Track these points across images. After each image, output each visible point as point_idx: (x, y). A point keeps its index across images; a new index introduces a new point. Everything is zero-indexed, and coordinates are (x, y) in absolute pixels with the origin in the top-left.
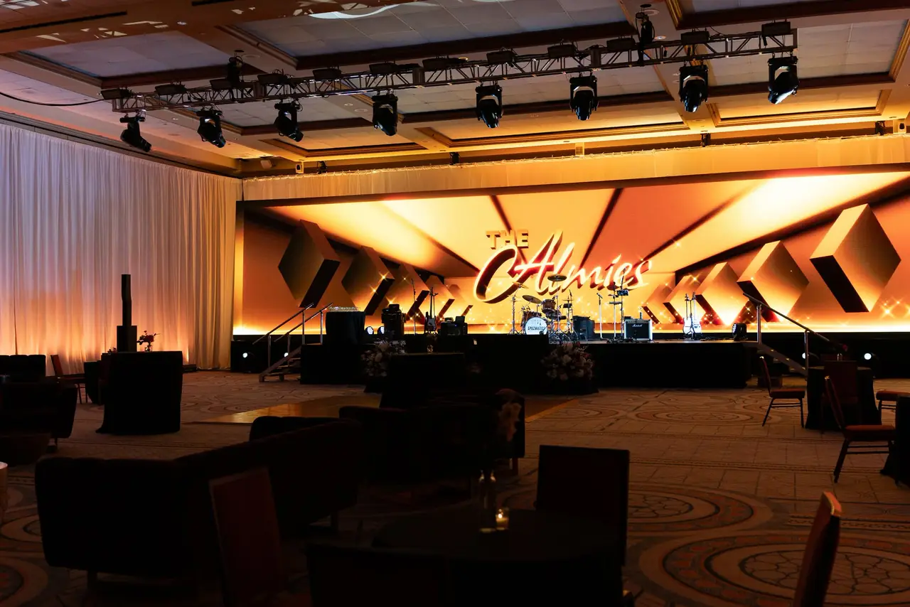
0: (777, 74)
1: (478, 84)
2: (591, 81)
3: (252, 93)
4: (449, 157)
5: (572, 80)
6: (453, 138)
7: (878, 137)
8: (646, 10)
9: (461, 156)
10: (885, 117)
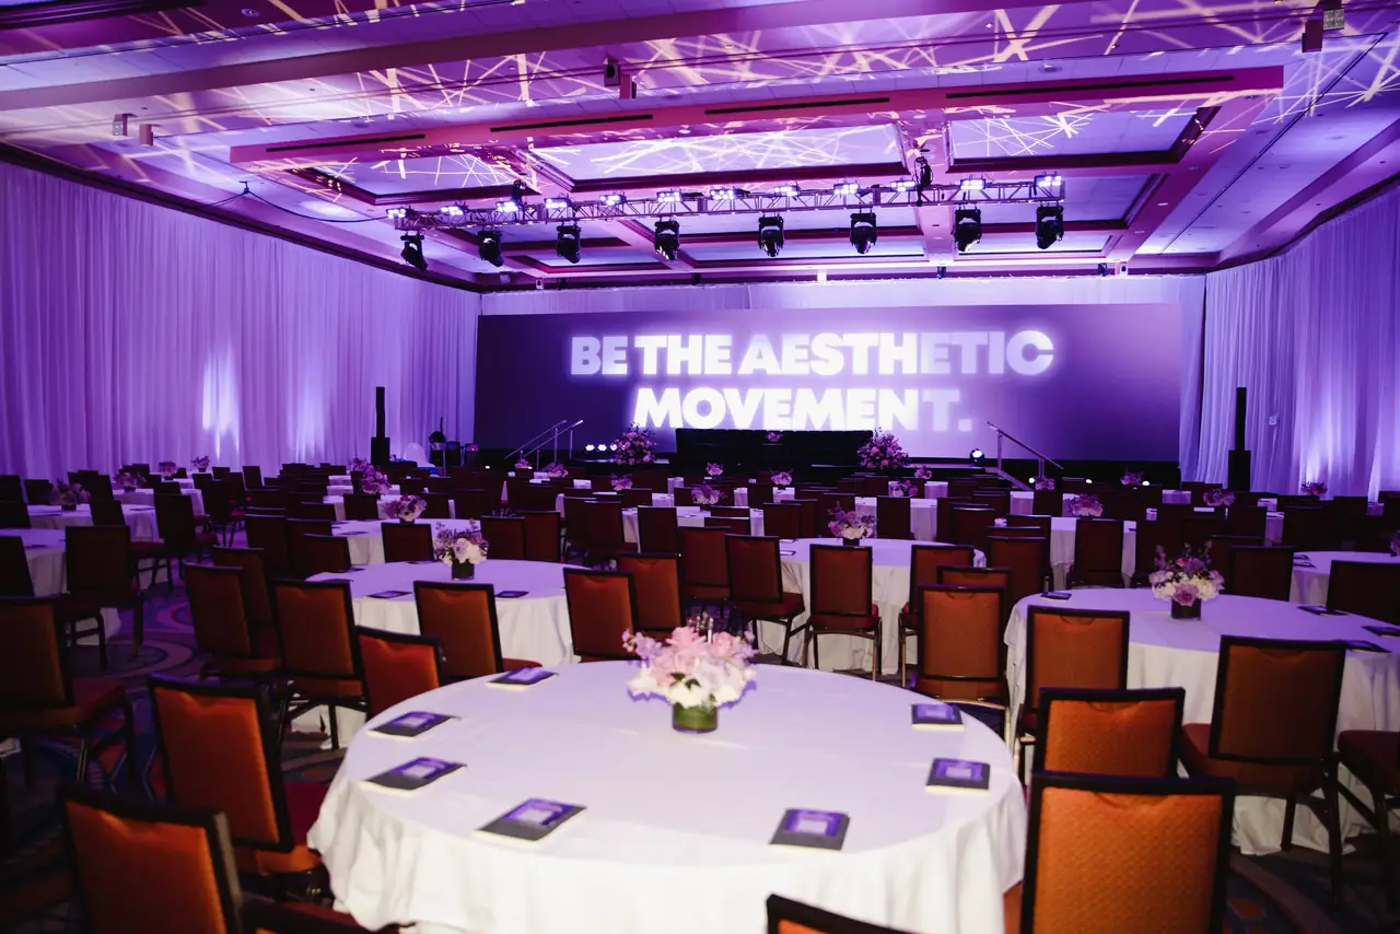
0: (1044, 220)
1: (761, 215)
2: (871, 218)
3: (535, 214)
4: (690, 277)
5: (853, 216)
6: (697, 259)
7: (1100, 277)
8: (925, 155)
9: (704, 277)
10: (1112, 259)
